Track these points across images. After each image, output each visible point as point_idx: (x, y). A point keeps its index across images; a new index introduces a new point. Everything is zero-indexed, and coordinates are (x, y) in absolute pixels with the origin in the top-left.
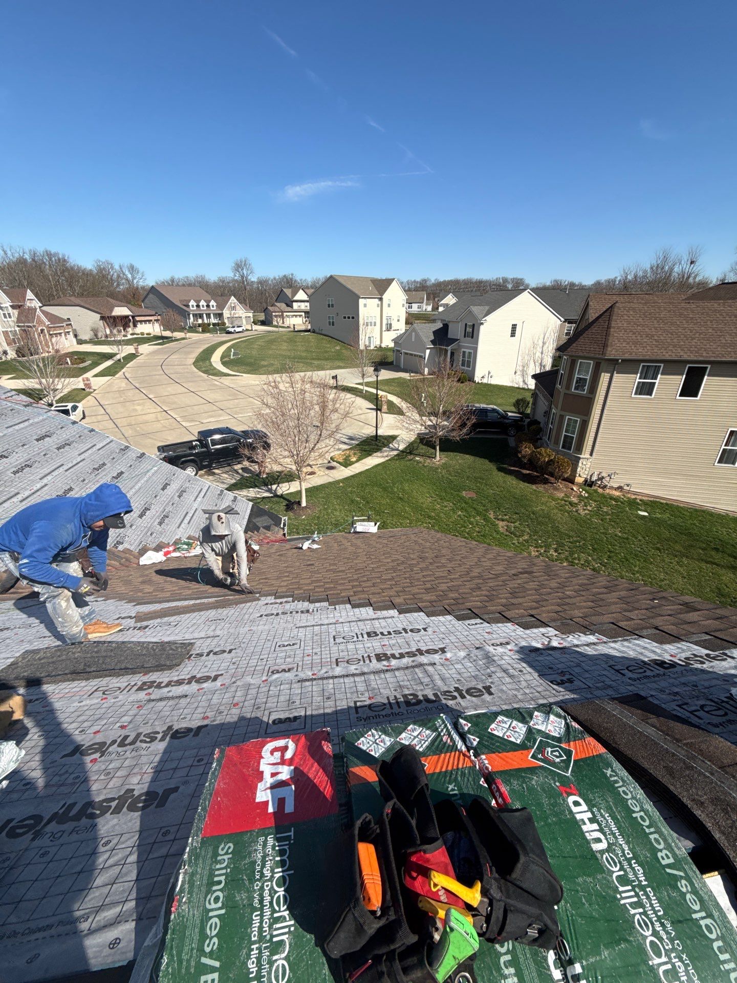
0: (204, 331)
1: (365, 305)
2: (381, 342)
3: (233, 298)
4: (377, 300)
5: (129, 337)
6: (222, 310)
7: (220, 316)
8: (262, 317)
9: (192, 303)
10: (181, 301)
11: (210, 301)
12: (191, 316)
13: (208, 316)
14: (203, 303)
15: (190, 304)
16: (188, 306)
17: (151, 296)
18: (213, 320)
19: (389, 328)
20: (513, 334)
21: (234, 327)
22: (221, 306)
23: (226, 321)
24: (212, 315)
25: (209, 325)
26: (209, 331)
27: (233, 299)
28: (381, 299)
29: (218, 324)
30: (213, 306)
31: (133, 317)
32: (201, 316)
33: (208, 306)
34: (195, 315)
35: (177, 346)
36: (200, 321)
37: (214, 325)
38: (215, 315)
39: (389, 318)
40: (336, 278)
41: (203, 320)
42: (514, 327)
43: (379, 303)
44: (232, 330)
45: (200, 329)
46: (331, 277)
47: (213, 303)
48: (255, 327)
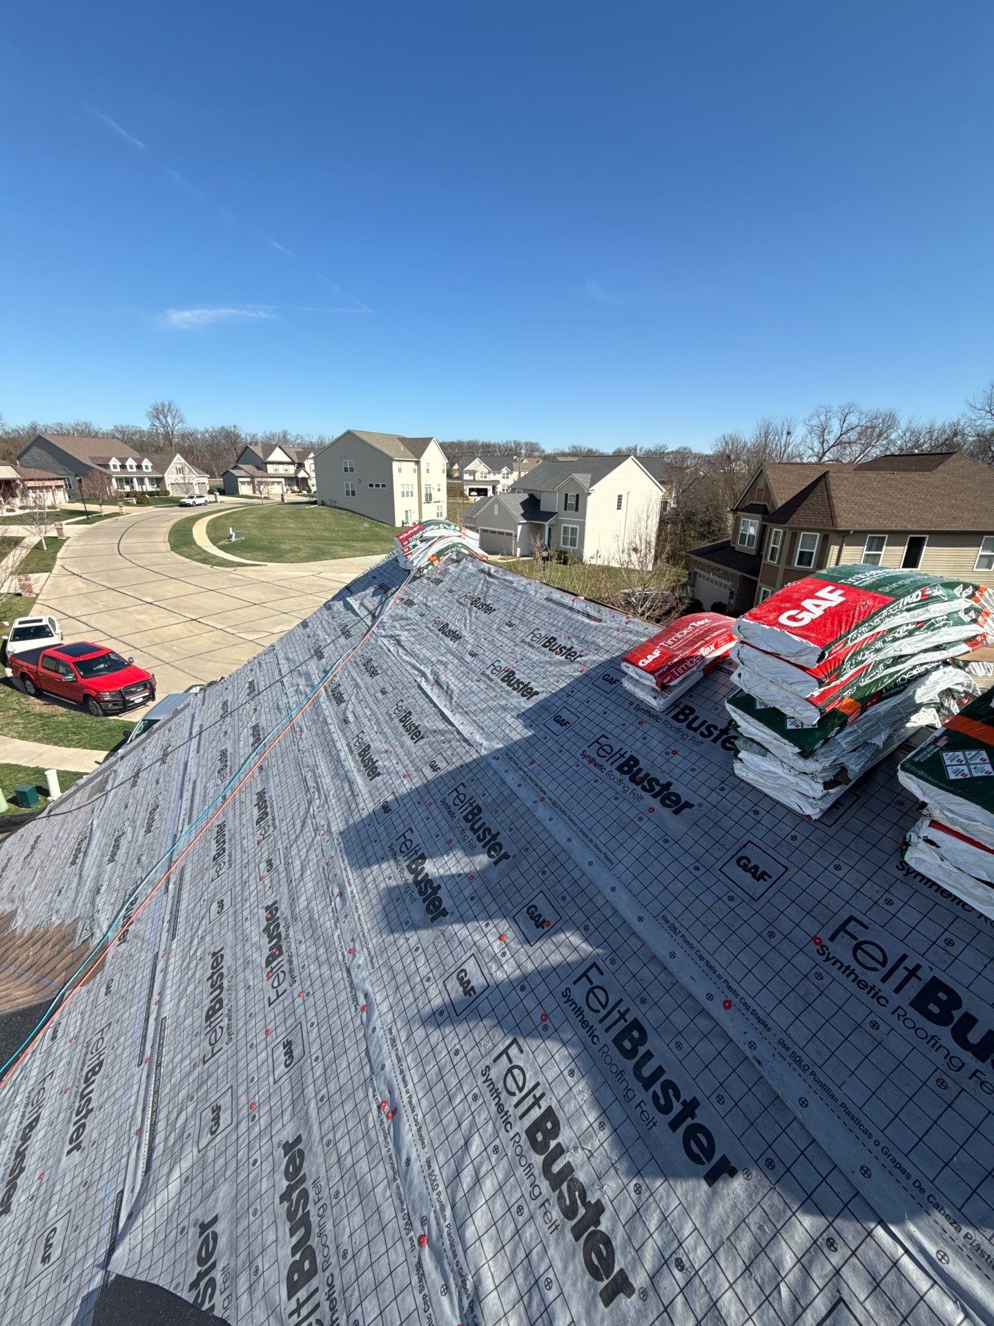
0: (140, 503)
1: (400, 470)
2: (421, 517)
3: (178, 456)
4: (413, 464)
5: (18, 512)
6: (164, 473)
7: (159, 481)
8: (219, 482)
9: (114, 462)
10: (92, 459)
11: (142, 460)
12: (114, 480)
13: (141, 481)
14: (130, 462)
15: (111, 463)
16: (107, 466)
17: (35, 450)
18: (148, 487)
19: (429, 498)
20: (619, 507)
21: (192, 497)
22: (161, 466)
23: (169, 488)
24: (146, 480)
25: (143, 493)
26: (149, 504)
27: (178, 460)
28: (418, 463)
29: (158, 493)
30: (147, 467)
31: (23, 481)
32: (129, 481)
33: (139, 467)
34: (119, 480)
35: (115, 525)
36: (127, 488)
37: (151, 494)
38: (151, 479)
39: (428, 487)
40: (357, 434)
41: (133, 487)
42: (620, 497)
43: (416, 467)
44: (191, 501)
45: (134, 501)
46: (349, 433)
47: (146, 462)
48: (221, 498)
